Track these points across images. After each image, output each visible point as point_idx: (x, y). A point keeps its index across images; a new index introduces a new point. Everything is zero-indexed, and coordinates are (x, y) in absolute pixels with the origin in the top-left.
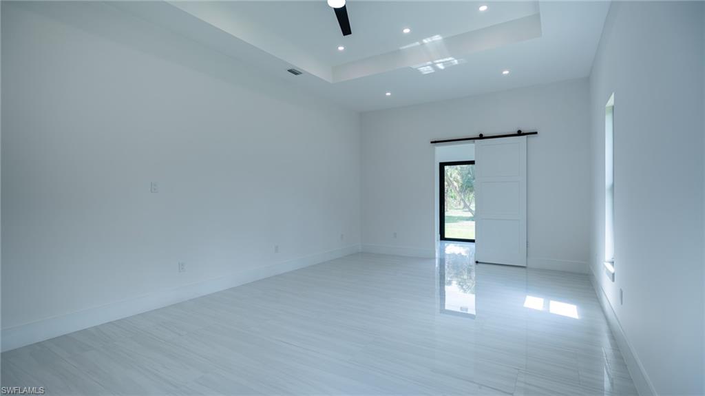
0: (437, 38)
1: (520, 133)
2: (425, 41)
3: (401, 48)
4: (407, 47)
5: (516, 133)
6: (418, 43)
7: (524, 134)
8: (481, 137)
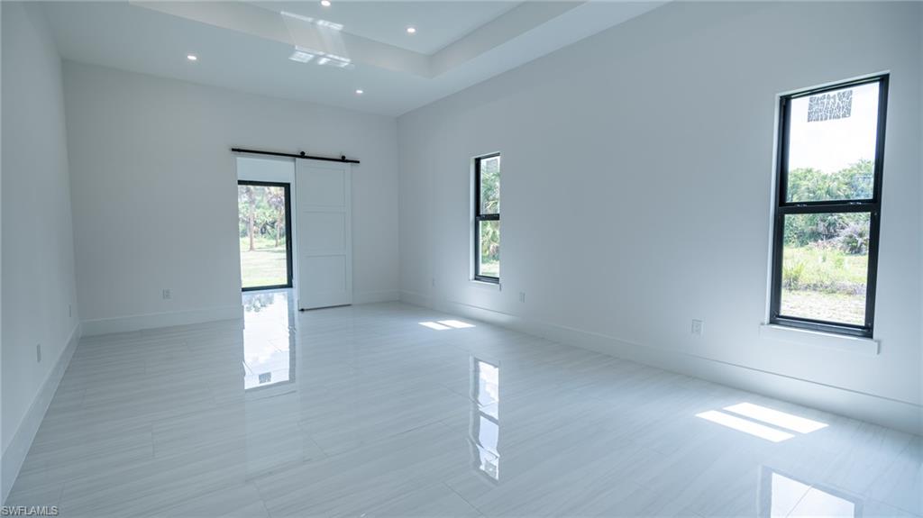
0: (338, 27)
1: (343, 160)
2: (321, 23)
3: (282, 13)
4: (287, 14)
5: (340, 158)
6: (310, 19)
7: (347, 161)
8: (302, 155)
